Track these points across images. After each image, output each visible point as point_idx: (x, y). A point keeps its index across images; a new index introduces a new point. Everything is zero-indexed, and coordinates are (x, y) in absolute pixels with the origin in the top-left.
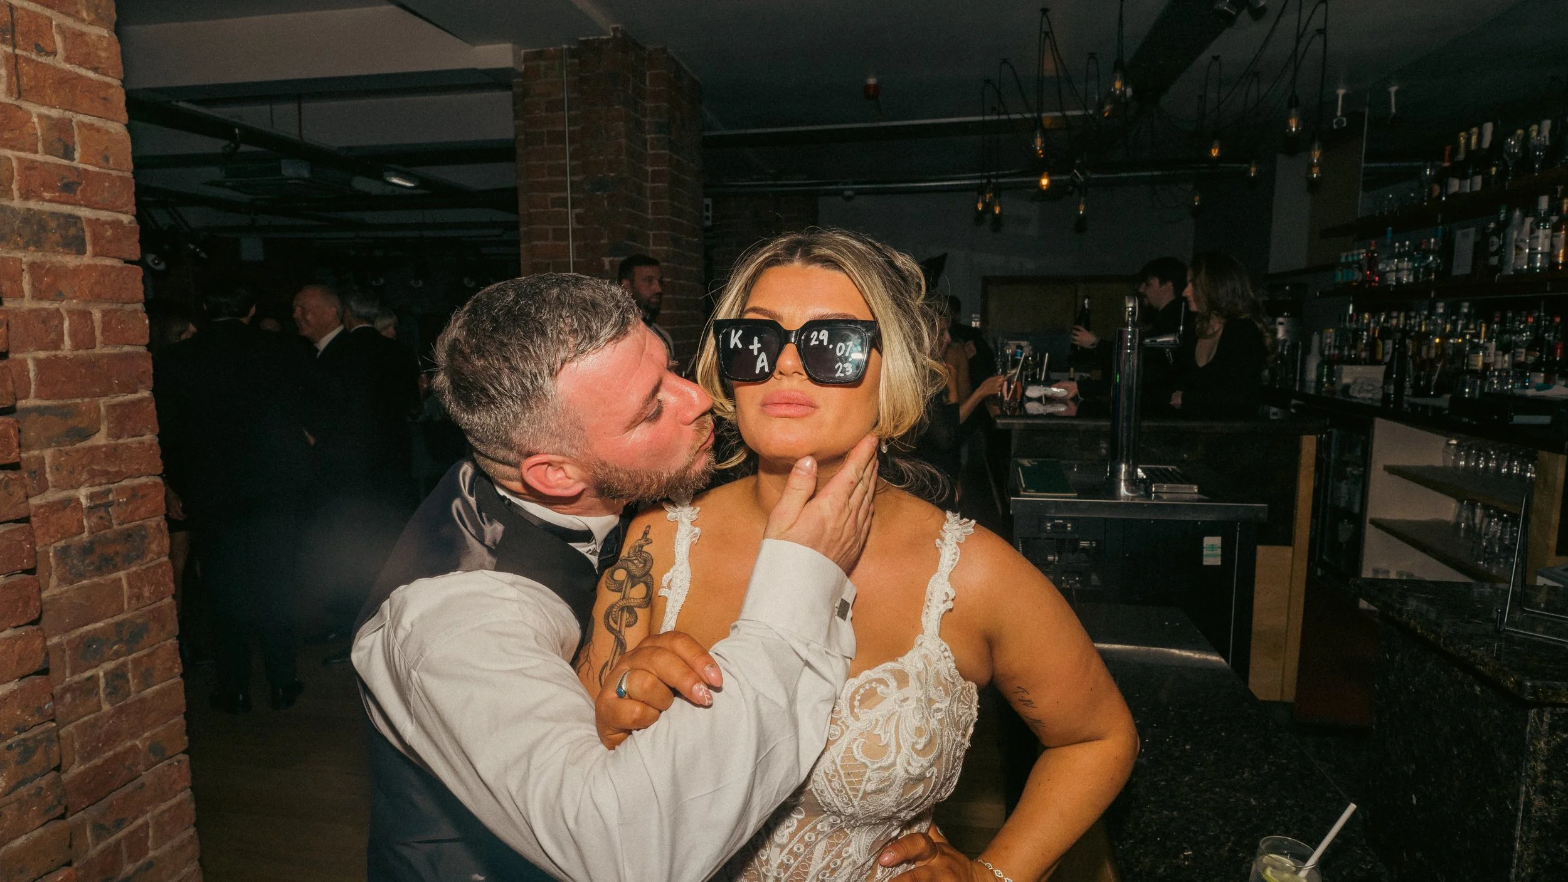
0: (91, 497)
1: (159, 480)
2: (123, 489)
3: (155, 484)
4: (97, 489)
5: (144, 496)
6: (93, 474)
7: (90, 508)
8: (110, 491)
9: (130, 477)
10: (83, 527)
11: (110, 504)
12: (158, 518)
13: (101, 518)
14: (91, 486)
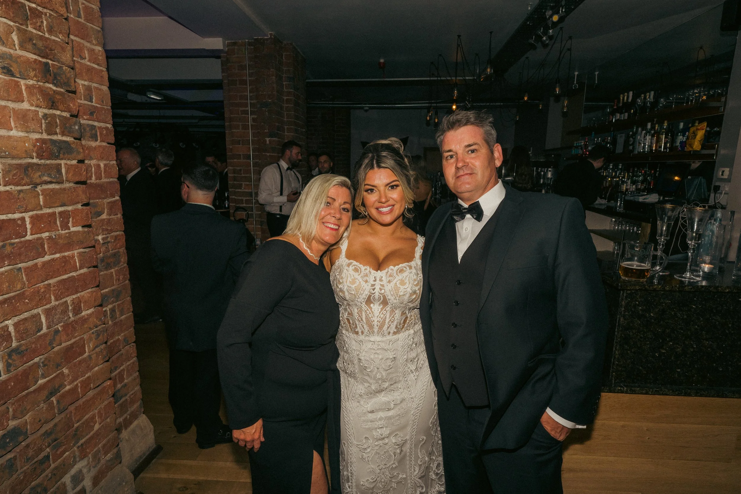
0: (103, 239)
1: (123, 233)
2: (112, 236)
3: (122, 235)
4: (104, 236)
5: (119, 239)
6: (103, 230)
7: (103, 244)
8: (108, 237)
9: (114, 232)
10: (101, 251)
11: (109, 242)
12: (123, 248)
13: (106, 248)
14: (103, 235)
